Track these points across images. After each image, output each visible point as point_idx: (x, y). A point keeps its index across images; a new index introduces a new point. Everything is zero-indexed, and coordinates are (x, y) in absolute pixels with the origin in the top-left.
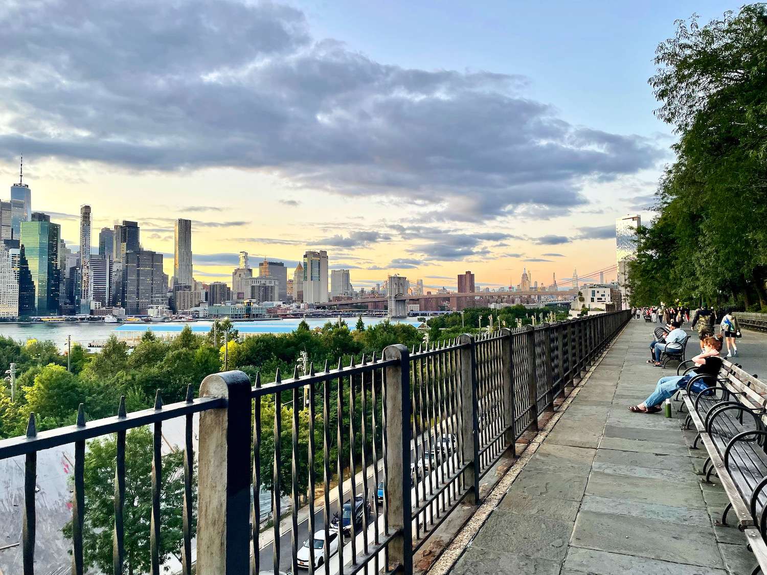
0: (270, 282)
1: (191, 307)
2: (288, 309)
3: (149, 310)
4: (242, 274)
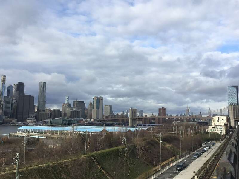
0: (78, 110)
1: (45, 119)
2: (86, 121)
3: (27, 120)
4: (66, 106)
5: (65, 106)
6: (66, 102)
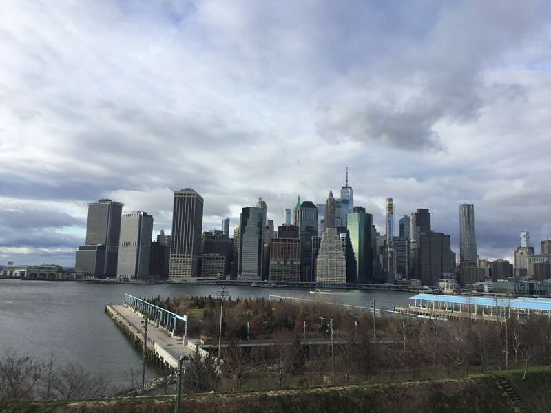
3: (441, 283)
4: (524, 252)
5: (522, 253)
6: (524, 245)
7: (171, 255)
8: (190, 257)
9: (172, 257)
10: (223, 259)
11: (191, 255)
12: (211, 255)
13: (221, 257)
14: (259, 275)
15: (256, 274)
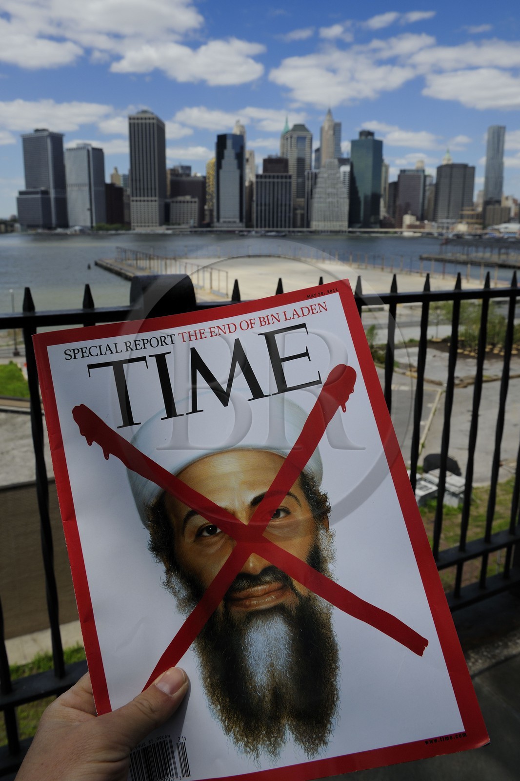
7: (132, 198)
8: (155, 201)
9: (133, 201)
10: (195, 202)
11: (157, 198)
12: (180, 198)
13: (193, 200)
14: (241, 220)
15: (238, 220)
